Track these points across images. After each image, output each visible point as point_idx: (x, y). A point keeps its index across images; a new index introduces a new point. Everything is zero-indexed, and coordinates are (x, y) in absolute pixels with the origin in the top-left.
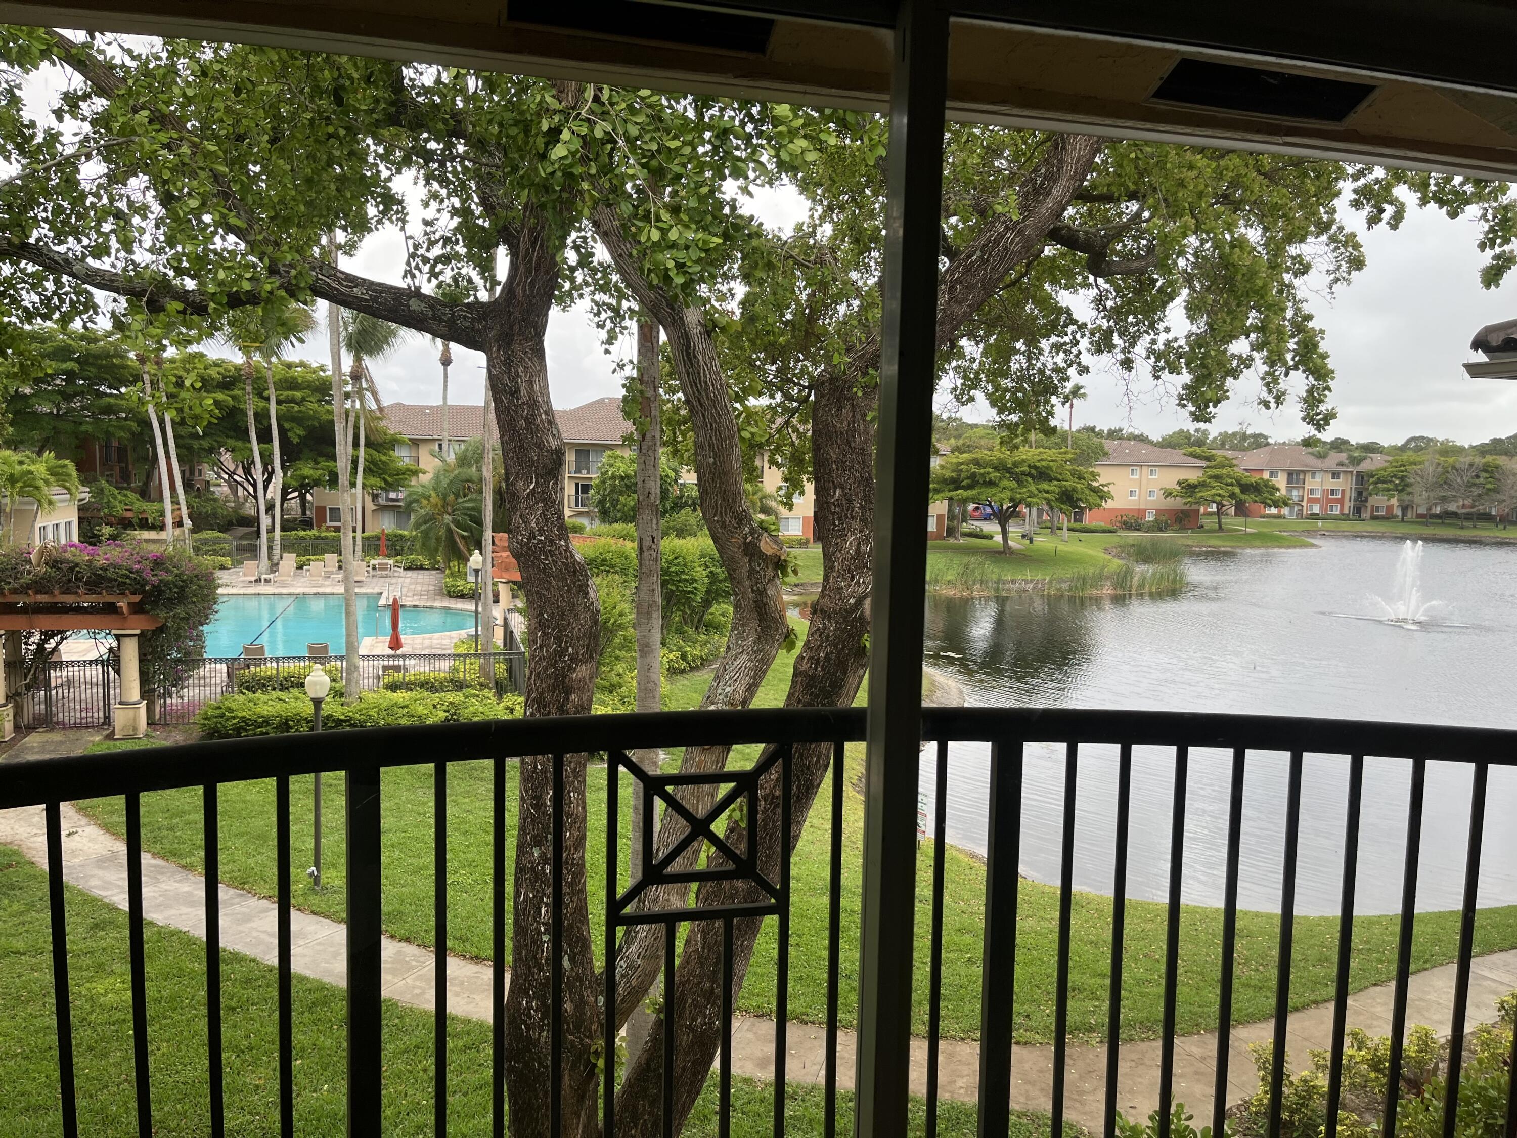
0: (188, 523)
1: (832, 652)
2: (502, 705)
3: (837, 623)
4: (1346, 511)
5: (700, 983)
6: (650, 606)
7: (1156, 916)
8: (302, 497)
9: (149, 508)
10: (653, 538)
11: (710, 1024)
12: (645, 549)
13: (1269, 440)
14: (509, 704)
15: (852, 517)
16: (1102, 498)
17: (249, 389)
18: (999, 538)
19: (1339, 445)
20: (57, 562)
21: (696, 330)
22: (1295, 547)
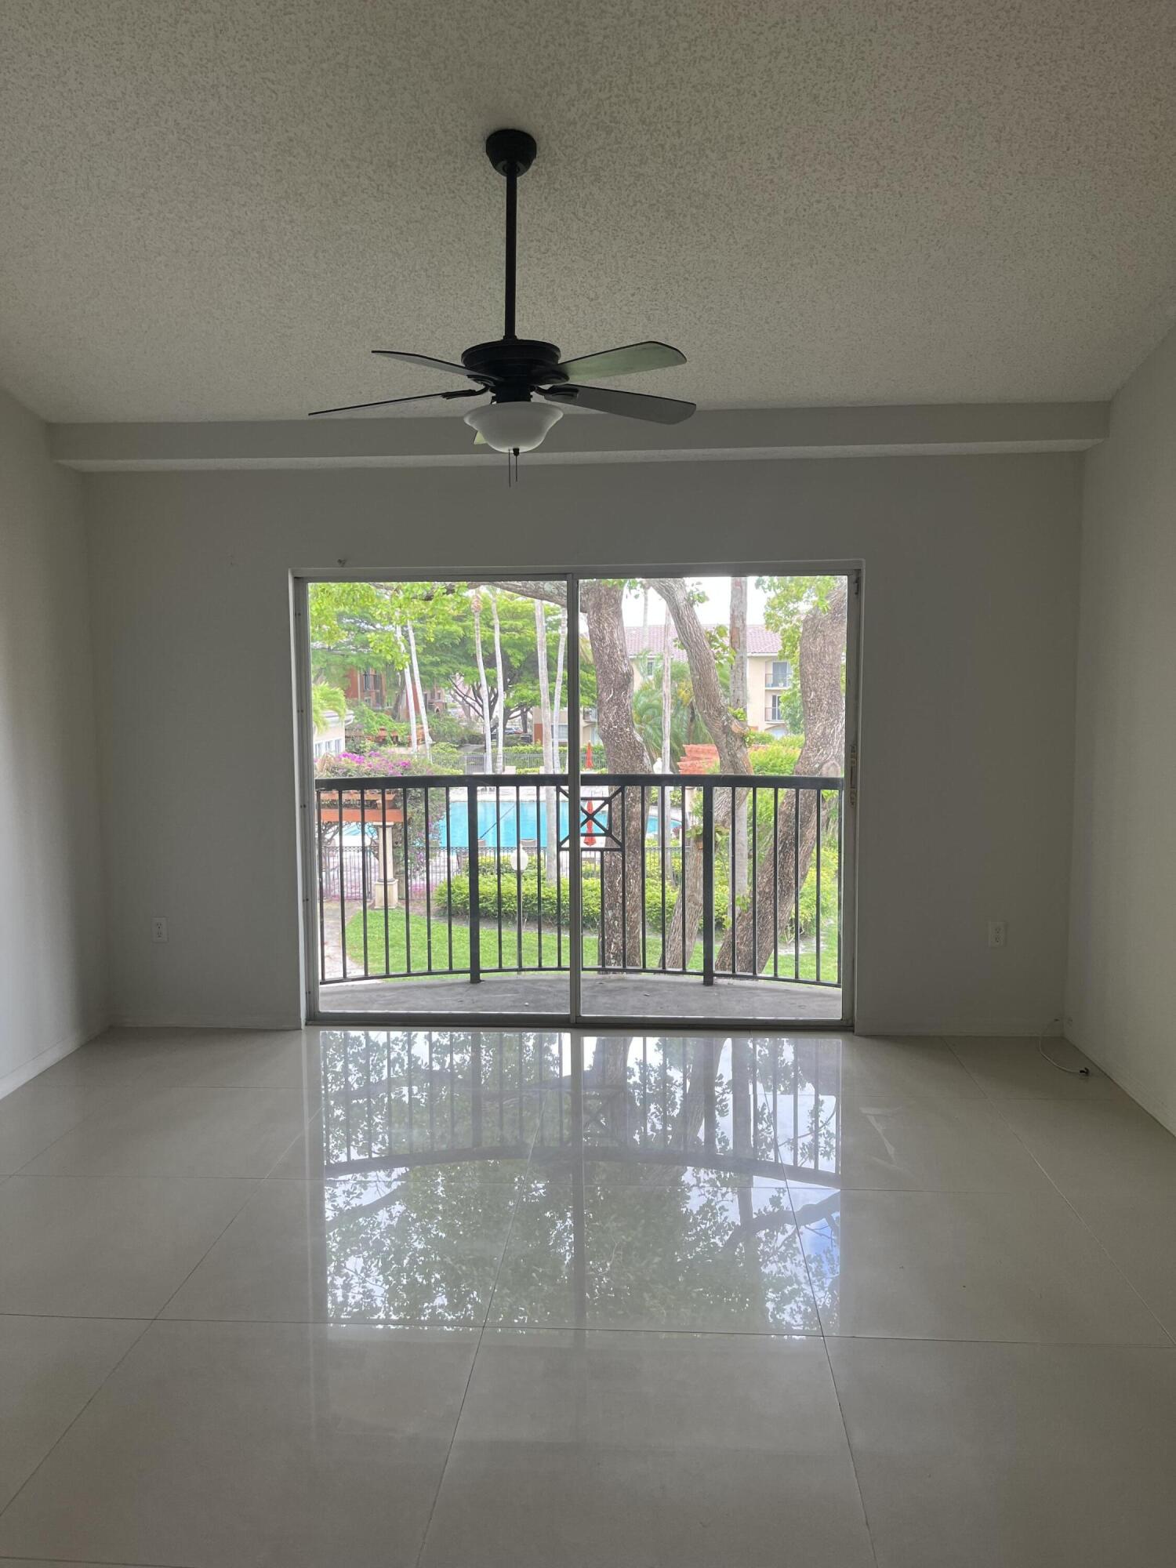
0: (428, 739)
8: (524, 716)
9: (399, 728)
15: (821, 711)
17: (477, 620)
20: (334, 768)
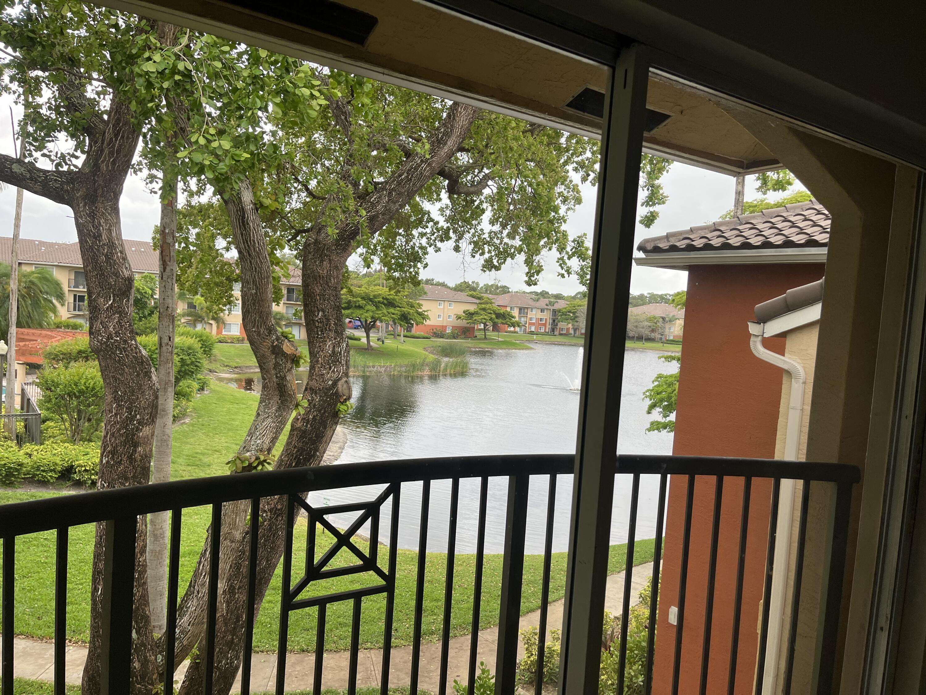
1: (317, 415)
2: (22, 452)
3: (321, 396)
4: (547, 331)
5: (224, 637)
6: (166, 383)
7: (463, 562)
10: (170, 338)
11: (231, 663)
12: (163, 345)
13: (510, 290)
14: (28, 451)
15: (330, 330)
16: (424, 318)
18: (364, 340)
19: (544, 294)
21: (249, 207)
22: (523, 349)
